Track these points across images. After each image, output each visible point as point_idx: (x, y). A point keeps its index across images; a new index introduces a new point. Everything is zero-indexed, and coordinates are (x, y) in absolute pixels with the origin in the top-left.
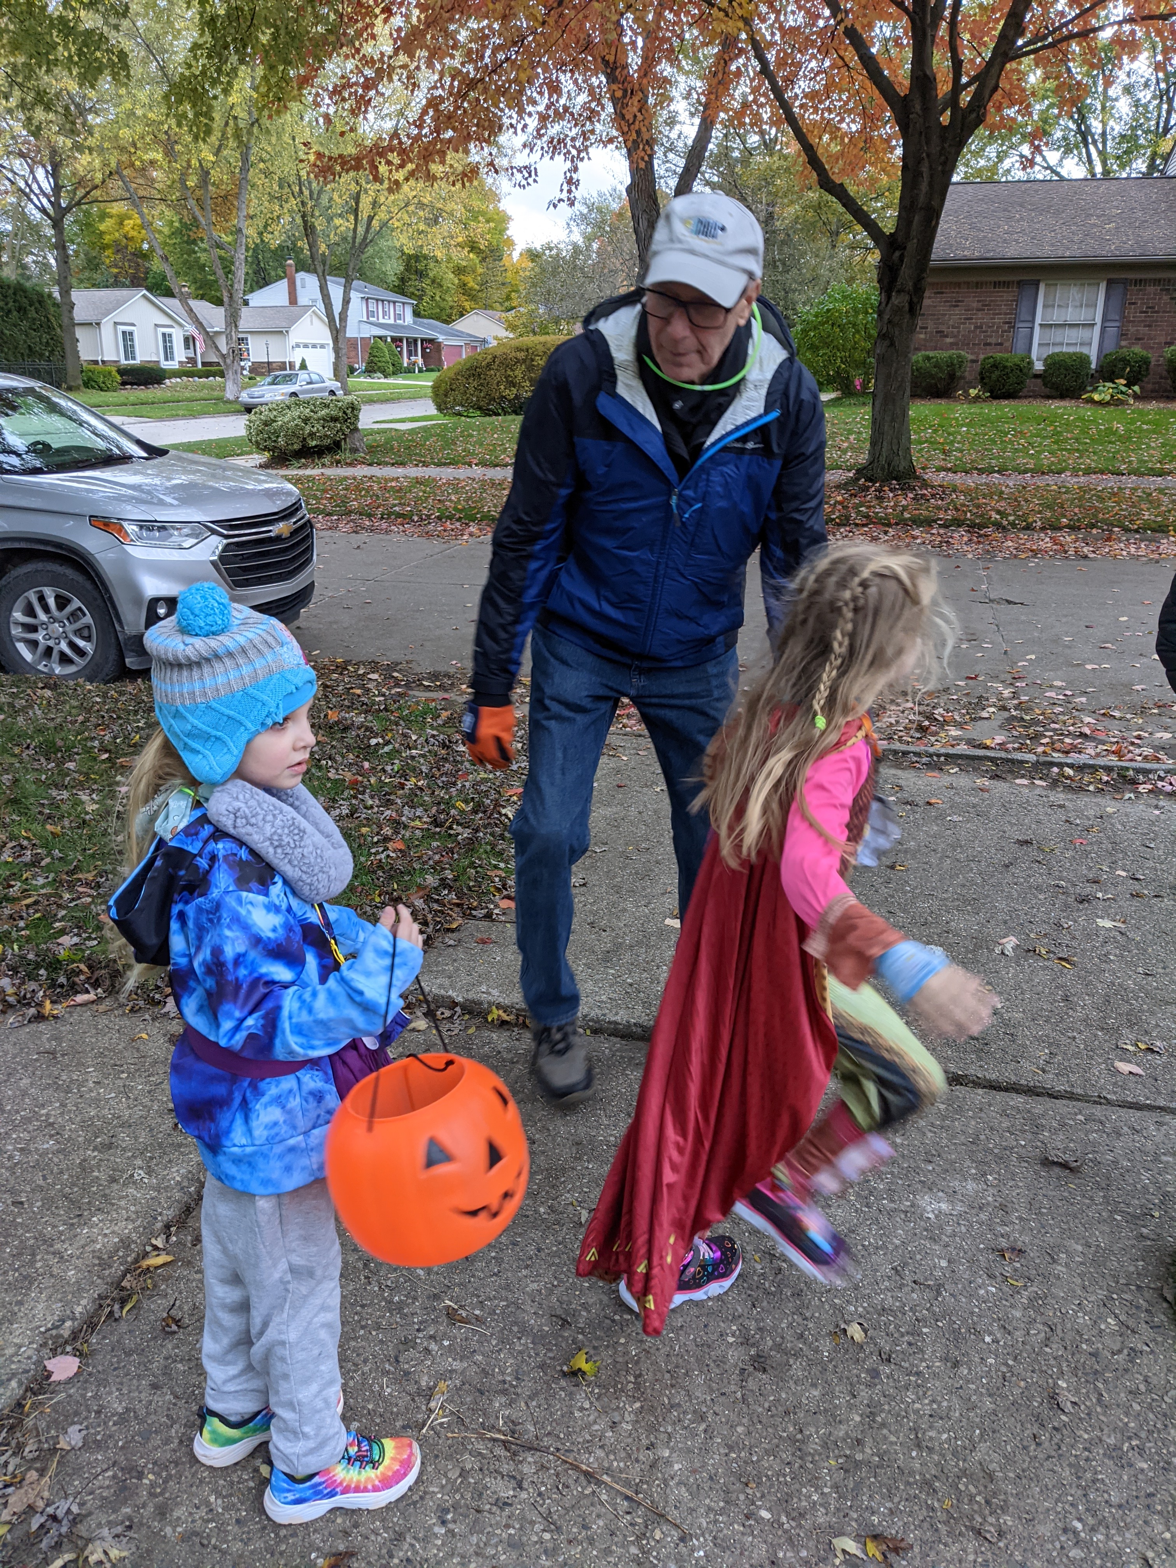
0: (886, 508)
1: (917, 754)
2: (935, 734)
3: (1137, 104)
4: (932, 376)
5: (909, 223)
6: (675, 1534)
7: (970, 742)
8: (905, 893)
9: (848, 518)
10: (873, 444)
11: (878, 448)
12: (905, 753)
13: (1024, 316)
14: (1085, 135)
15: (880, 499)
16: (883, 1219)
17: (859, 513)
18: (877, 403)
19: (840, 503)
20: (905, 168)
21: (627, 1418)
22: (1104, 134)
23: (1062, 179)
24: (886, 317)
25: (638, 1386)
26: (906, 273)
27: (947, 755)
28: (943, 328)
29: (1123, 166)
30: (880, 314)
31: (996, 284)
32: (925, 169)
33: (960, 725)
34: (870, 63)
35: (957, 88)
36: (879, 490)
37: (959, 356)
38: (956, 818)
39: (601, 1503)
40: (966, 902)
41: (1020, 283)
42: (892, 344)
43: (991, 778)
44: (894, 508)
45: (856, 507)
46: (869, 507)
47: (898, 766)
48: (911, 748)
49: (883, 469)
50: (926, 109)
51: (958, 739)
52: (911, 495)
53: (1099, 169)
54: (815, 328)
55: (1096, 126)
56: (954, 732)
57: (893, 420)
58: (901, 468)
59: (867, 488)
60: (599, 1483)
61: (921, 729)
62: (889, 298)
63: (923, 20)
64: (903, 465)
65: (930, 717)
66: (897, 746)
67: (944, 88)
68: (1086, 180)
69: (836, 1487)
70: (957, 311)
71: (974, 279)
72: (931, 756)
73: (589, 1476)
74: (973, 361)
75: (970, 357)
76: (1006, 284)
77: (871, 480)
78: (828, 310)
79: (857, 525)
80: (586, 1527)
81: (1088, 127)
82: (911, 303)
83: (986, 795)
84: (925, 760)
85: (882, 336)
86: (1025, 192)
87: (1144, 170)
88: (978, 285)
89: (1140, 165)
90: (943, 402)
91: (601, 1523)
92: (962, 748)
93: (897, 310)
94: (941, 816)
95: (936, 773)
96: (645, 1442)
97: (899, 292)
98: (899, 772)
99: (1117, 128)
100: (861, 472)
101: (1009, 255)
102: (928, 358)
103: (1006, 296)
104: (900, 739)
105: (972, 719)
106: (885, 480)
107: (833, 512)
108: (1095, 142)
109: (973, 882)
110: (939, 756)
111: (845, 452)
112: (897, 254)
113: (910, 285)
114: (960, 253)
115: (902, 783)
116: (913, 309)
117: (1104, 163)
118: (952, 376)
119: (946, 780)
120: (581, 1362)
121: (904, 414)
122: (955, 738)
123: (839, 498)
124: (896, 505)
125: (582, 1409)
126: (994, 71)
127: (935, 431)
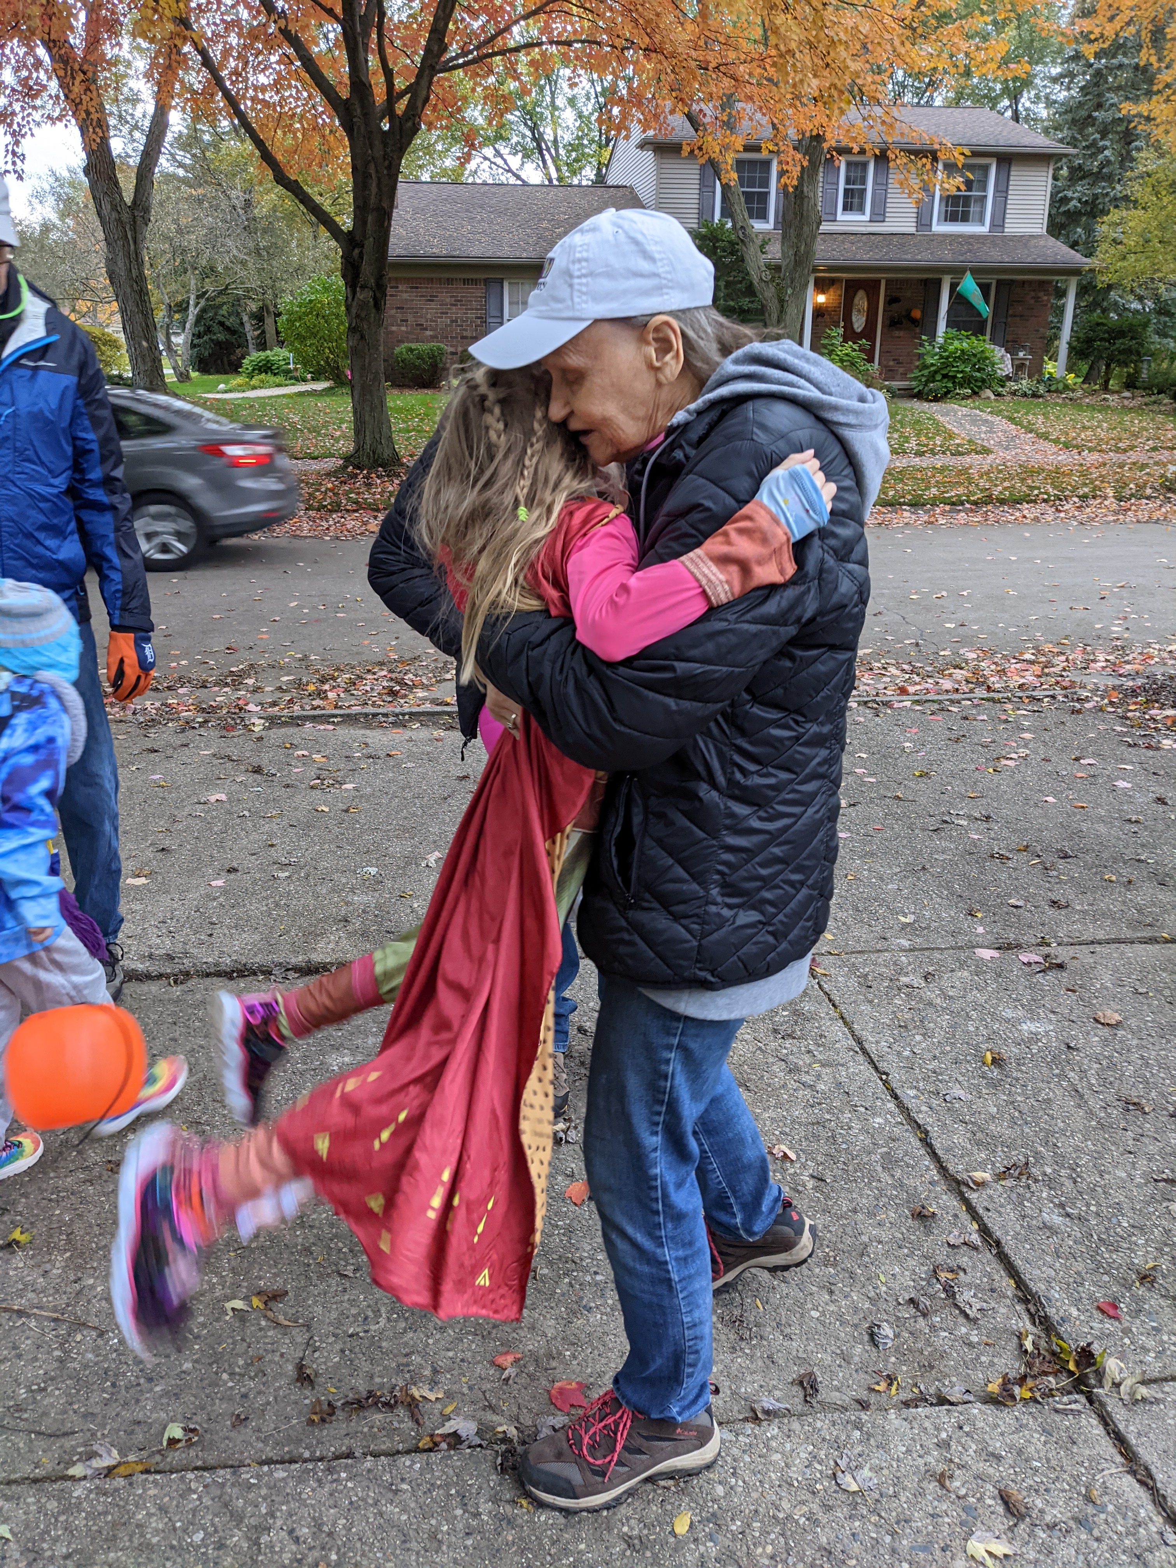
0: (374, 494)
1: (385, 715)
2: (405, 696)
3: (580, 116)
4: (417, 368)
5: (365, 223)
6: (94, 1334)
7: (435, 702)
8: (354, 830)
9: (339, 504)
10: (357, 432)
11: (361, 437)
12: (375, 715)
13: (494, 312)
14: (538, 140)
15: (369, 485)
16: (296, 1079)
17: (349, 499)
18: (356, 393)
19: (331, 490)
20: (354, 168)
21: (58, 1265)
22: (555, 141)
23: (525, 184)
24: (354, 311)
25: (69, 1241)
26: (367, 270)
27: (411, 714)
28: (422, 321)
29: (574, 173)
30: (348, 308)
31: (466, 281)
32: (372, 170)
33: (425, 687)
34: (310, 65)
35: (392, 96)
36: (367, 477)
37: (439, 349)
38: (409, 765)
39: (31, 1329)
40: (405, 830)
41: (486, 281)
42: (362, 337)
43: (447, 729)
44: (382, 493)
45: (346, 493)
46: (358, 494)
47: (368, 727)
48: (381, 710)
49: (368, 456)
50: (365, 115)
51: (424, 699)
52: (397, 482)
53: (554, 175)
54: (300, 319)
55: (549, 135)
56: (421, 694)
57: (372, 410)
58: (385, 456)
59: (356, 476)
60: (28, 1316)
61: (392, 693)
62: (354, 293)
63: (353, 27)
64: (387, 453)
65: (401, 682)
66: (370, 709)
67: (379, 94)
68: (543, 186)
69: (233, 1270)
70: (433, 305)
71: (447, 275)
72: (397, 715)
73: (20, 1313)
74: (452, 353)
75: (450, 349)
76: (475, 282)
77: (359, 468)
78: (311, 301)
79: (348, 511)
80: (15, 1348)
81: (541, 135)
82: (375, 298)
83: (440, 744)
84: (391, 719)
85: (352, 330)
86: (483, 194)
87: (593, 177)
88: (450, 281)
89: (589, 174)
90: (429, 392)
91: (29, 1342)
92: (428, 707)
93: (363, 305)
94: (398, 765)
95: (400, 730)
96: (72, 1278)
97: (362, 287)
98: (368, 732)
99: (567, 137)
100: (347, 459)
101: (473, 254)
102: (411, 350)
103: (478, 291)
104: (374, 704)
105: (438, 682)
106: (372, 467)
107: (324, 499)
108: (548, 150)
109: (414, 814)
110: (404, 715)
111: (337, 440)
112: (357, 251)
113: (372, 281)
114: (430, 251)
115: (369, 741)
116: (378, 305)
117: (558, 169)
118: (434, 366)
119: (407, 734)
120: (17, 1235)
121: (382, 403)
122: (421, 699)
123: (330, 486)
124: (383, 491)
125: (16, 1269)
126: (424, 82)
127: (422, 420)
